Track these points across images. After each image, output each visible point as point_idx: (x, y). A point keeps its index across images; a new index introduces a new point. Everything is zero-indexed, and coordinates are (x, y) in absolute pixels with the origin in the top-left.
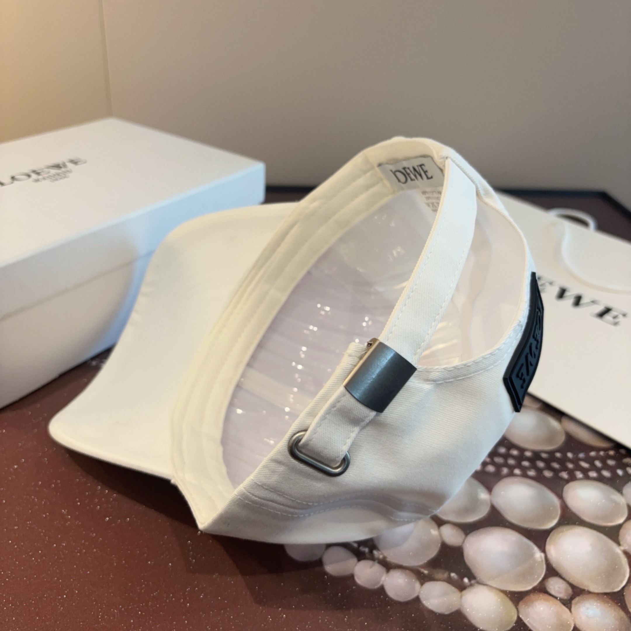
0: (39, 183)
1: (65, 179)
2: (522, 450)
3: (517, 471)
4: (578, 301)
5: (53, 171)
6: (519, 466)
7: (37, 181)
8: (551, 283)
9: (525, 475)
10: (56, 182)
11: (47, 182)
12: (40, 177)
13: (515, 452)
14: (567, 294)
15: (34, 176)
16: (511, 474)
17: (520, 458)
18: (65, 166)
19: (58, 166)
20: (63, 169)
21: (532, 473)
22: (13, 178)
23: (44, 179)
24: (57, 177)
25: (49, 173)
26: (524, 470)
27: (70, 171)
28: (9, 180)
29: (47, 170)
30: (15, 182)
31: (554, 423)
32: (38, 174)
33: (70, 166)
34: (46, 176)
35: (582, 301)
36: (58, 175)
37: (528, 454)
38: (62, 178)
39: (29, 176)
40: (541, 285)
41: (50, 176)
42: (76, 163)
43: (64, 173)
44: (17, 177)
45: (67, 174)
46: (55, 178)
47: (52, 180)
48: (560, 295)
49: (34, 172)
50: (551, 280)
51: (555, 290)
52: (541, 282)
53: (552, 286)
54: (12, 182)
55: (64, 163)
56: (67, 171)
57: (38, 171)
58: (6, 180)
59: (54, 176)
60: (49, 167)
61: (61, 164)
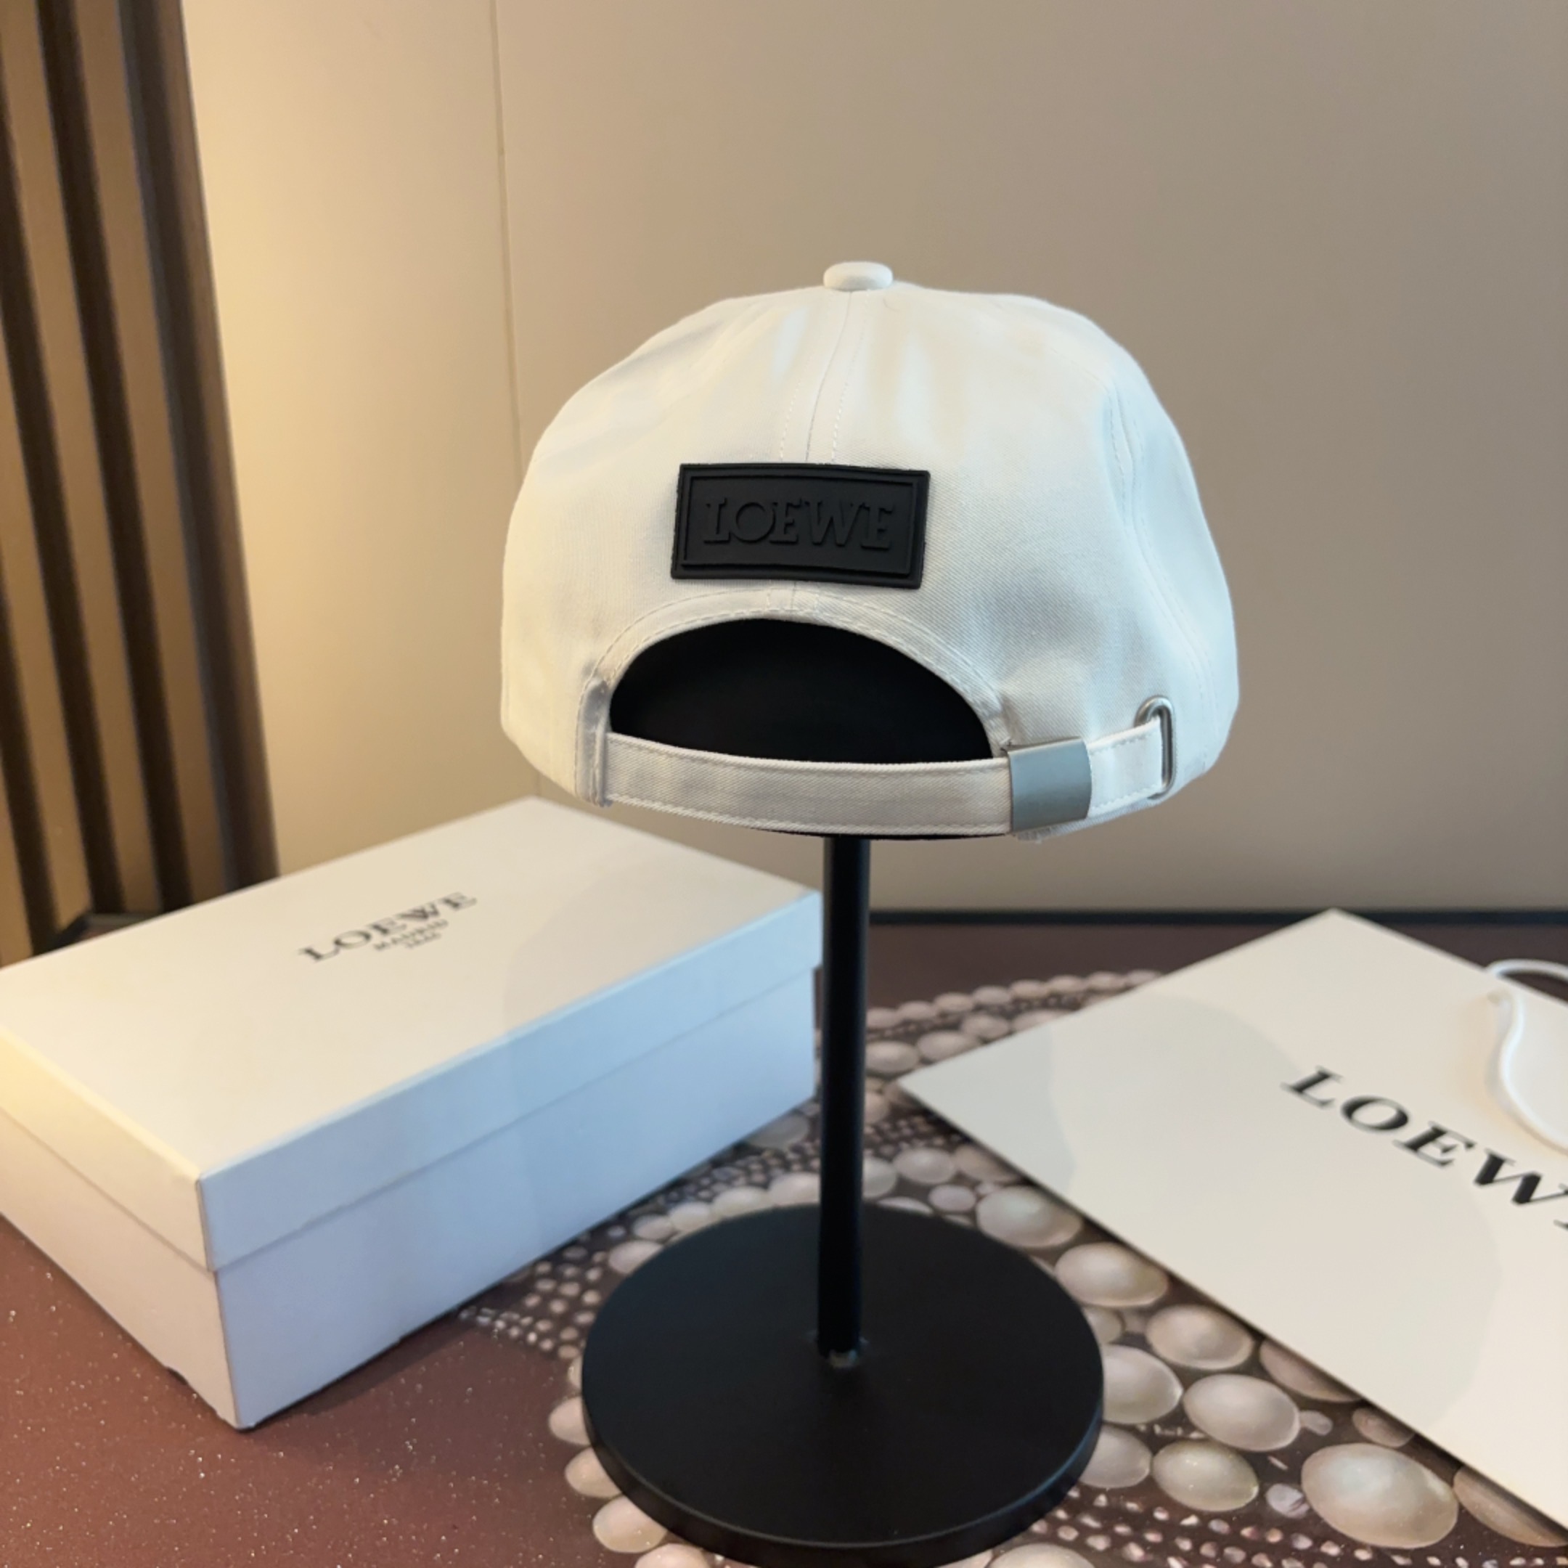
0: (386, 952)
1: (434, 943)
2: (1350, 1545)
4: (1527, 1189)
5: (413, 925)
7: (381, 947)
8: (1469, 1145)
10: (417, 949)
11: (400, 948)
12: (387, 939)
13: (1332, 1550)
14: (1504, 1172)
15: (377, 937)
18: (435, 913)
19: (422, 914)
20: (431, 920)
22: (338, 943)
23: (395, 941)
24: (419, 937)
25: (404, 927)
27: (444, 924)
28: (332, 947)
29: (400, 922)
30: (343, 951)
31: (1435, 1485)
32: (384, 931)
33: (445, 911)
34: (397, 936)
35: (1539, 1192)
36: (421, 931)
37: (1363, 1555)
38: (427, 939)
39: (367, 937)
40: (1446, 1150)
41: (405, 937)
42: (456, 906)
43: (432, 927)
44: (344, 940)
45: (438, 931)
46: (414, 941)
47: (410, 946)
48: (1490, 1173)
49: (377, 927)
50: (1471, 1138)
51: (1478, 1162)
52: (1445, 1141)
53: (1472, 1152)
54: (336, 952)
55: (433, 906)
56: (439, 925)
57: (384, 925)
58: (325, 947)
59: (413, 934)
60: (405, 916)
61: (428, 909)
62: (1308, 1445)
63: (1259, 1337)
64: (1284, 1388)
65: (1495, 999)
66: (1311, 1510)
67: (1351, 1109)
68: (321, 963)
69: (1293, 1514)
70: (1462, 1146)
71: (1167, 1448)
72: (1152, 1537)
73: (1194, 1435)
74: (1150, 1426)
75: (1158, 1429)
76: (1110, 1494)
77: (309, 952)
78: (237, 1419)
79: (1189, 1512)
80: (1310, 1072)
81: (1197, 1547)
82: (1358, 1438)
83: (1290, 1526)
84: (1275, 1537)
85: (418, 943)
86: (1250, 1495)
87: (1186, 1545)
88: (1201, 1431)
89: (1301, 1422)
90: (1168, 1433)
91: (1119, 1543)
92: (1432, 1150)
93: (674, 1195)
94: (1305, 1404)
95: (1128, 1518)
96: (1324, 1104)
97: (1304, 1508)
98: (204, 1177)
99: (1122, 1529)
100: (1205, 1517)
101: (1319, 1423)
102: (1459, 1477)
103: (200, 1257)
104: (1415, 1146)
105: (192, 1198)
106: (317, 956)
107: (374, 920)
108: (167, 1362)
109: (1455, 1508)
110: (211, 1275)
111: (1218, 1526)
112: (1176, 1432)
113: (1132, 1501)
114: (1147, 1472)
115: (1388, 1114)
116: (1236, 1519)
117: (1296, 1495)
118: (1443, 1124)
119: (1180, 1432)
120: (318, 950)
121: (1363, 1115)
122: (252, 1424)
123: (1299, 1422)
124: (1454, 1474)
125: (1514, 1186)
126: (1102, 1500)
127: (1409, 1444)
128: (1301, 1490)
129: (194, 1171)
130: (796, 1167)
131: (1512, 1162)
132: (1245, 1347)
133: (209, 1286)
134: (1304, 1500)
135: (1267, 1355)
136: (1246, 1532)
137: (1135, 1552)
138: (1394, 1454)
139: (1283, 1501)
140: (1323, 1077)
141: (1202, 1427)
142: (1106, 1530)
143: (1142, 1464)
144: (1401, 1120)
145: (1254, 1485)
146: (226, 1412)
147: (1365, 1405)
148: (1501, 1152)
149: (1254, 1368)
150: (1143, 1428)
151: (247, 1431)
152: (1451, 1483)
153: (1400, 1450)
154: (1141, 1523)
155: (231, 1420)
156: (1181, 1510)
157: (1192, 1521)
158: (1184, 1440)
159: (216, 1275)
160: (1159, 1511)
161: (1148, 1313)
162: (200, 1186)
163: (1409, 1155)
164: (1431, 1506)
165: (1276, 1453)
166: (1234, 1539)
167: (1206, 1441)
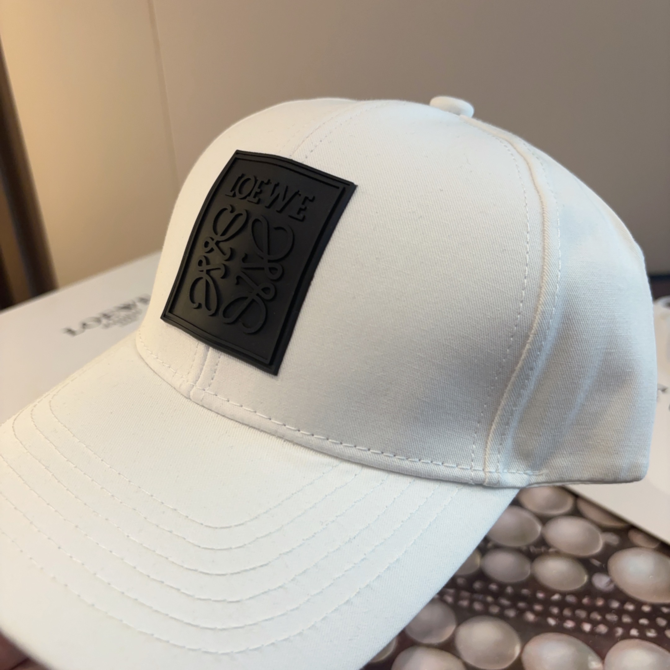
0: (110, 329)
1: (135, 322)
2: (639, 604)
3: (634, 632)
5: (123, 313)
6: (635, 624)
7: (107, 326)
9: (643, 637)
10: (127, 326)
12: (110, 321)
13: (630, 607)
15: (104, 321)
16: (626, 636)
17: (637, 614)
18: (135, 306)
19: (127, 307)
20: (133, 310)
21: (651, 634)
22: (84, 325)
23: (114, 322)
24: (127, 320)
26: (642, 629)
27: (140, 312)
28: (80, 328)
29: (117, 312)
30: (86, 329)
32: (109, 317)
34: (115, 319)
36: (128, 317)
37: (646, 609)
38: (131, 320)
39: (99, 321)
41: (120, 320)
42: (146, 301)
43: (133, 314)
44: (87, 324)
45: (137, 315)
46: (124, 321)
47: (123, 325)
49: (104, 315)
54: (83, 330)
55: (133, 303)
56: (137, 312)
57: (108, 314)
58: (77, 328)
59: (125, 318)
60: (119, 308)
61: (131, 304)
62: (609, 551)
63: (576, 496)
64: (592, 522)
66: (615, 586)
68: (76, 337)
69: (607, 589)
71: (538, 558)
72: (538, 608)
73: (551, 550)
74: (528, 546)
75: (532, 549)
76: (514, 586)
77: (69, 331)
79: (554, 592)
81: (561, 611)
82: (633, 546)
83: (607, 596)
84: (600, 603)
85: (127, 323)
86: (584, 580)
87: (555, 610)
88: (554, 548)
89: (604, 539)
90: (538, 550)
91: (521, 612)
94: (605, 530)
95: (523, 598)
97: (612, 586)
99: (521, 605)
100: (564, 594)
101: (613, 539)
106: (73, 333)
107: (102, 312)
111: (571, 599)
113: (525, 589)
114: (529, 573)
116: (579, 594)
117: (608, 579)
119: (543, 549)
120: (74, 329)
126: (509, 590)
127: (658, 547)
128: (609, 576)
132: (570, 502)
134: (611, 581)
135: (583, 507)
136: (585, 601)
137: (530, 617)
138: (652, 552)
139: (601, 582)
141: (555, 546)
142: (514, 606)
143: (527, 569)
145: (585, 575)
147: (633, 528)
149: (576, 513)
150: (524, 549)
153: (655, 550)
154: (531, 601)
156: (549, 592)
157: (556, 597)
158: (546, 553)
160: (539, 593)
165: (593, 557)
166: (580, 606)
167: (558, 554)
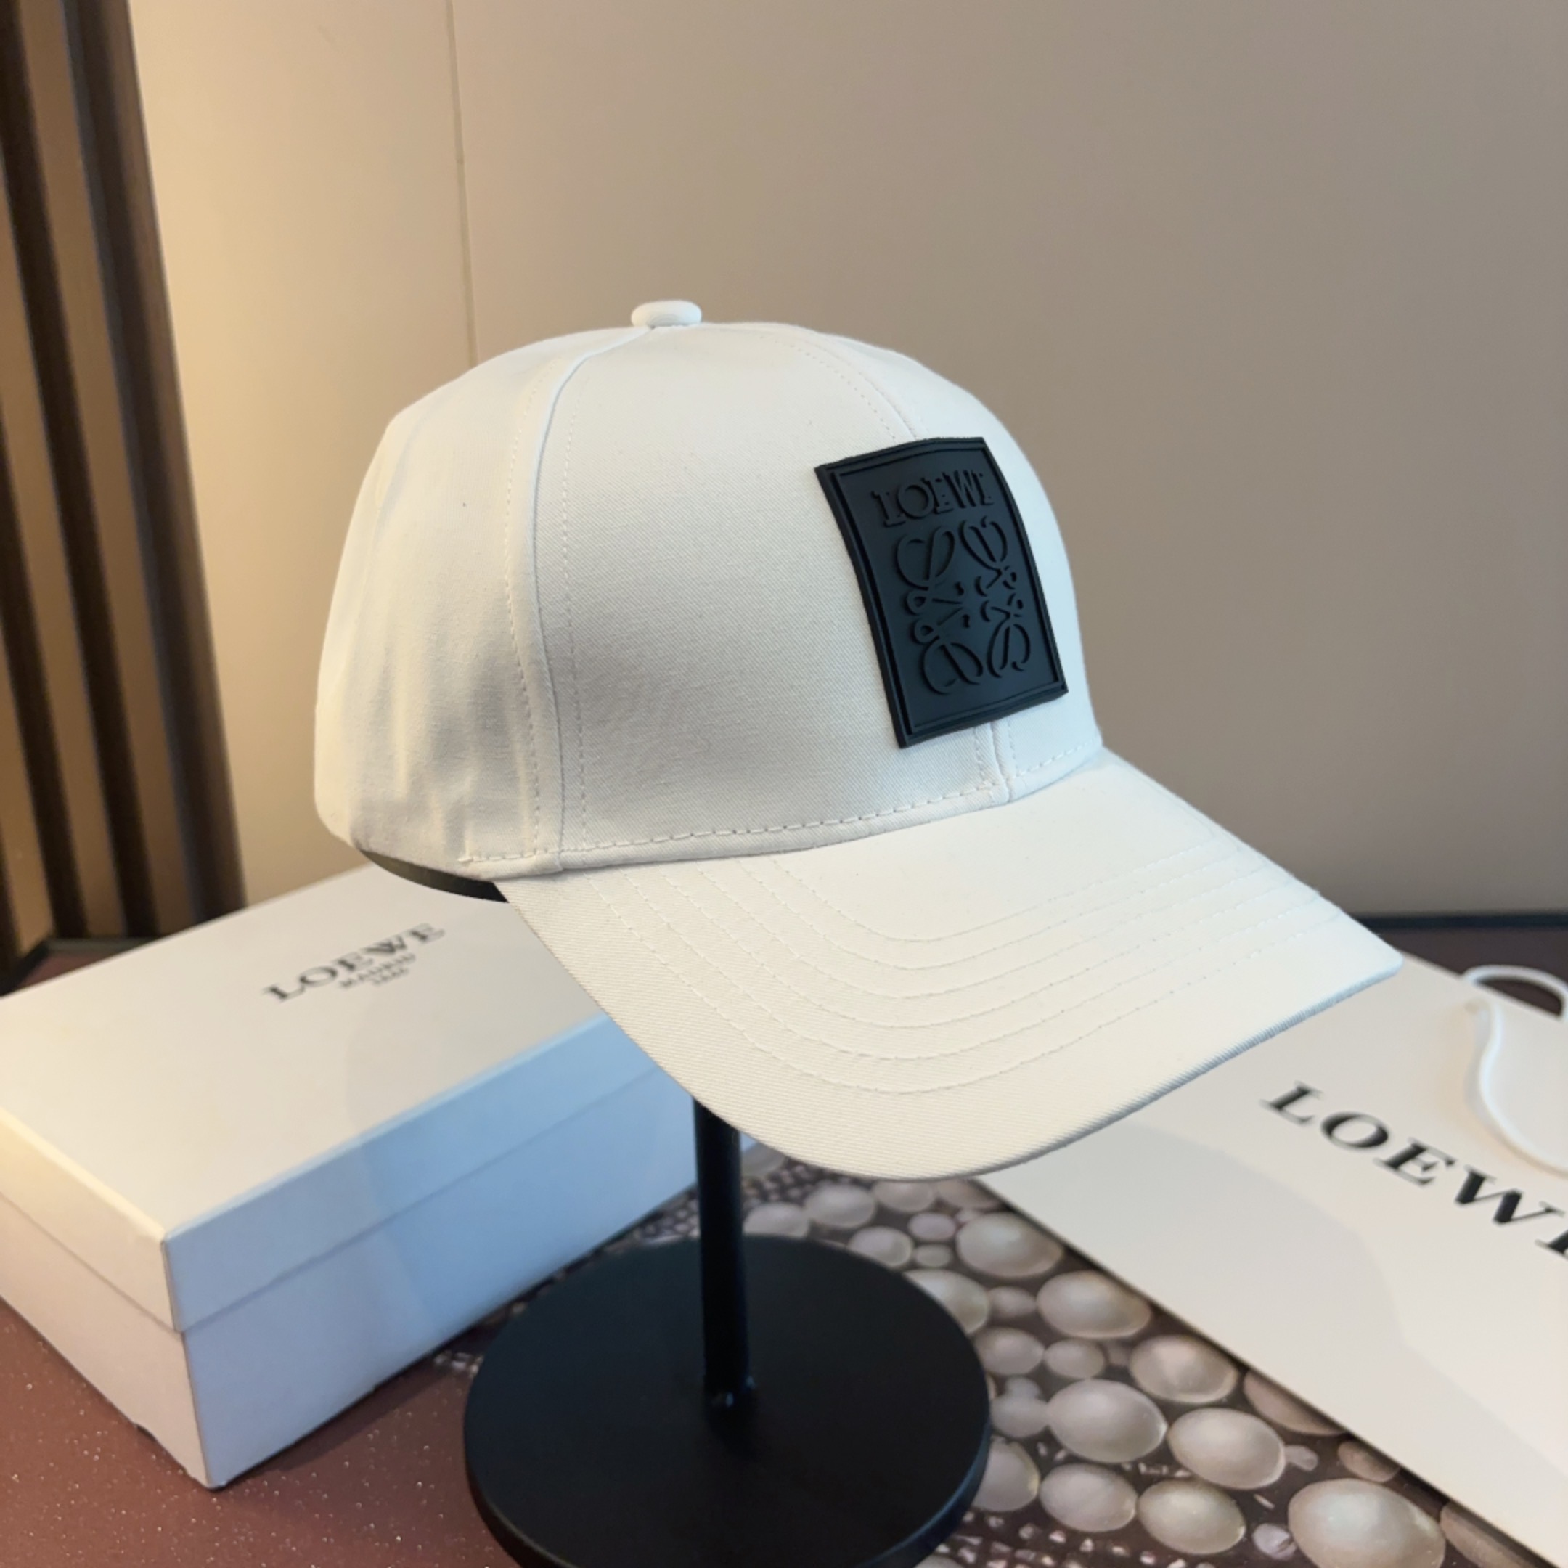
0: (352, 990)
1: (401, 979)
4: (1508, 1209)
5: (381, 960)
7: (348, 984)
8: (1450, 1163)
10: (385, 985)
11: (366, 987)
12: (354, 976)
14: (1485, 1190)
15: (343, 974)
18: (403, 946)
19: (389, 948)
20: (399, 954)
22: (303, 980)
23: (361, 978)
24: (386, 973)
25: (371, 961)
27: (412, 958)
28: (297, 985)
29: (367, 957)
30: (309, 990)
31: (1423, 1521)
32: (351, 967)
33: (412, 943)
34: (363, 972)
35: (1520, 1211)
36: (388, 967)
38: (394, 975)
39: (333, 973)
40: (1427, 1168)
41: (373, 973)
42: (423, 938)
43: (399, 962)
44: (310, 978)
45: (405, 966)
47: (377, 982)
48: (1469, 1193)
49: (343, 963)
50: (1453, 1155)
51: (1458, 1180)
52: (1426, 1158)
53: (1452, 1170)
54: (302, 990)
55: (400, 939)
56: (406, 959)
57: (350, 961)
58: (289, 986)
59: (380, 970)
60: (371, 950)
61: (395, 943)
62: (1294, 1482)
63: (1243, 1368)
64: (1270, 1423)
65: (1472, 1008)
66: (1298, 1552)
67: (1331, 1126)
68: (287, 1002)
69: (1280, 1556)
70: (1442, 1164)
71: (1154, 1487)
73: (1180, 1474)
74: (1135, 1464)
75: (1143, 1468)
76: (1095, 1537)
77: (275, 990)
78: (208, 1477)
79: (1175, 1556)
80: (1289, 1088)
82: (1345, 1474)
85: (385, 979)
86: (1237, 1535)
88: (1186, 1469)
89: (1287, 1456)
90: (1153, 1471)
92: (1412, 1168)
93: (651, 1229)
94: (1291, 1438)
95: (1114, 1564)
96: (1304, 1121)
97: (1291, 1550)
98: (170, 1237)
100: (1193, 1560)
101: (1305, 1458)
102: (1445, 1513)
103: (167, 1318)
104: (1396, 1164)
105: (158, 1259)
106: (283, 995)
107: (339, 956)
108: (136, 1419)
109: (1442, 1545)
110: (179, 1336)
112: (1161, 1470)
113: (1118, 1545)
114: (1133, 1513)
115: (1368, 1131)
116: (1225, 1562)
117: (1284, 1536)
118: (1424, 1140)
119: (1165, 1470)
120: (284, 988)
121: (1343, 1132)
122: (223, 1483)
123: (1285, 1457)
124: (1440, 1510)
125: (1495, 1205)
126: (1088, 1545)
127: (1395, 1479)
128: (1287, 1530)
129: (158, 1231)
130: (774, 1197)
131: (1493, 1180)
132: (1229, 1379)
133: (176, 1346)
134: (1291, 1540)
135: (1252, 1388)
138: (1380, 1489)
139: (1270, 1541)
140: (1302, 1093)
141: (1188, 1465)
143: (1128, 1505)
144: (1381, 1138)
145: (1241, 1525)
146: (197, 1471)
147: (1349, 1438)
148: (1481, 1169)
149: (1238, 1402)
150: (1128, 1467)
151: (218, 1491)
152: (1438, 1519)
153: (1385, 1485)
155: (203, 1480)
156: (1166, 1554)
157: (1178, 1565)
158: (1170, 1478)
159: (184, 1336)
160: (1146, 1555)
161: (1131, 1345)
162: (166, 1247)
163: (1389, 1174)
164: (1418, 1544)
165: (1261, 1491)
167: (1192, 1480)
